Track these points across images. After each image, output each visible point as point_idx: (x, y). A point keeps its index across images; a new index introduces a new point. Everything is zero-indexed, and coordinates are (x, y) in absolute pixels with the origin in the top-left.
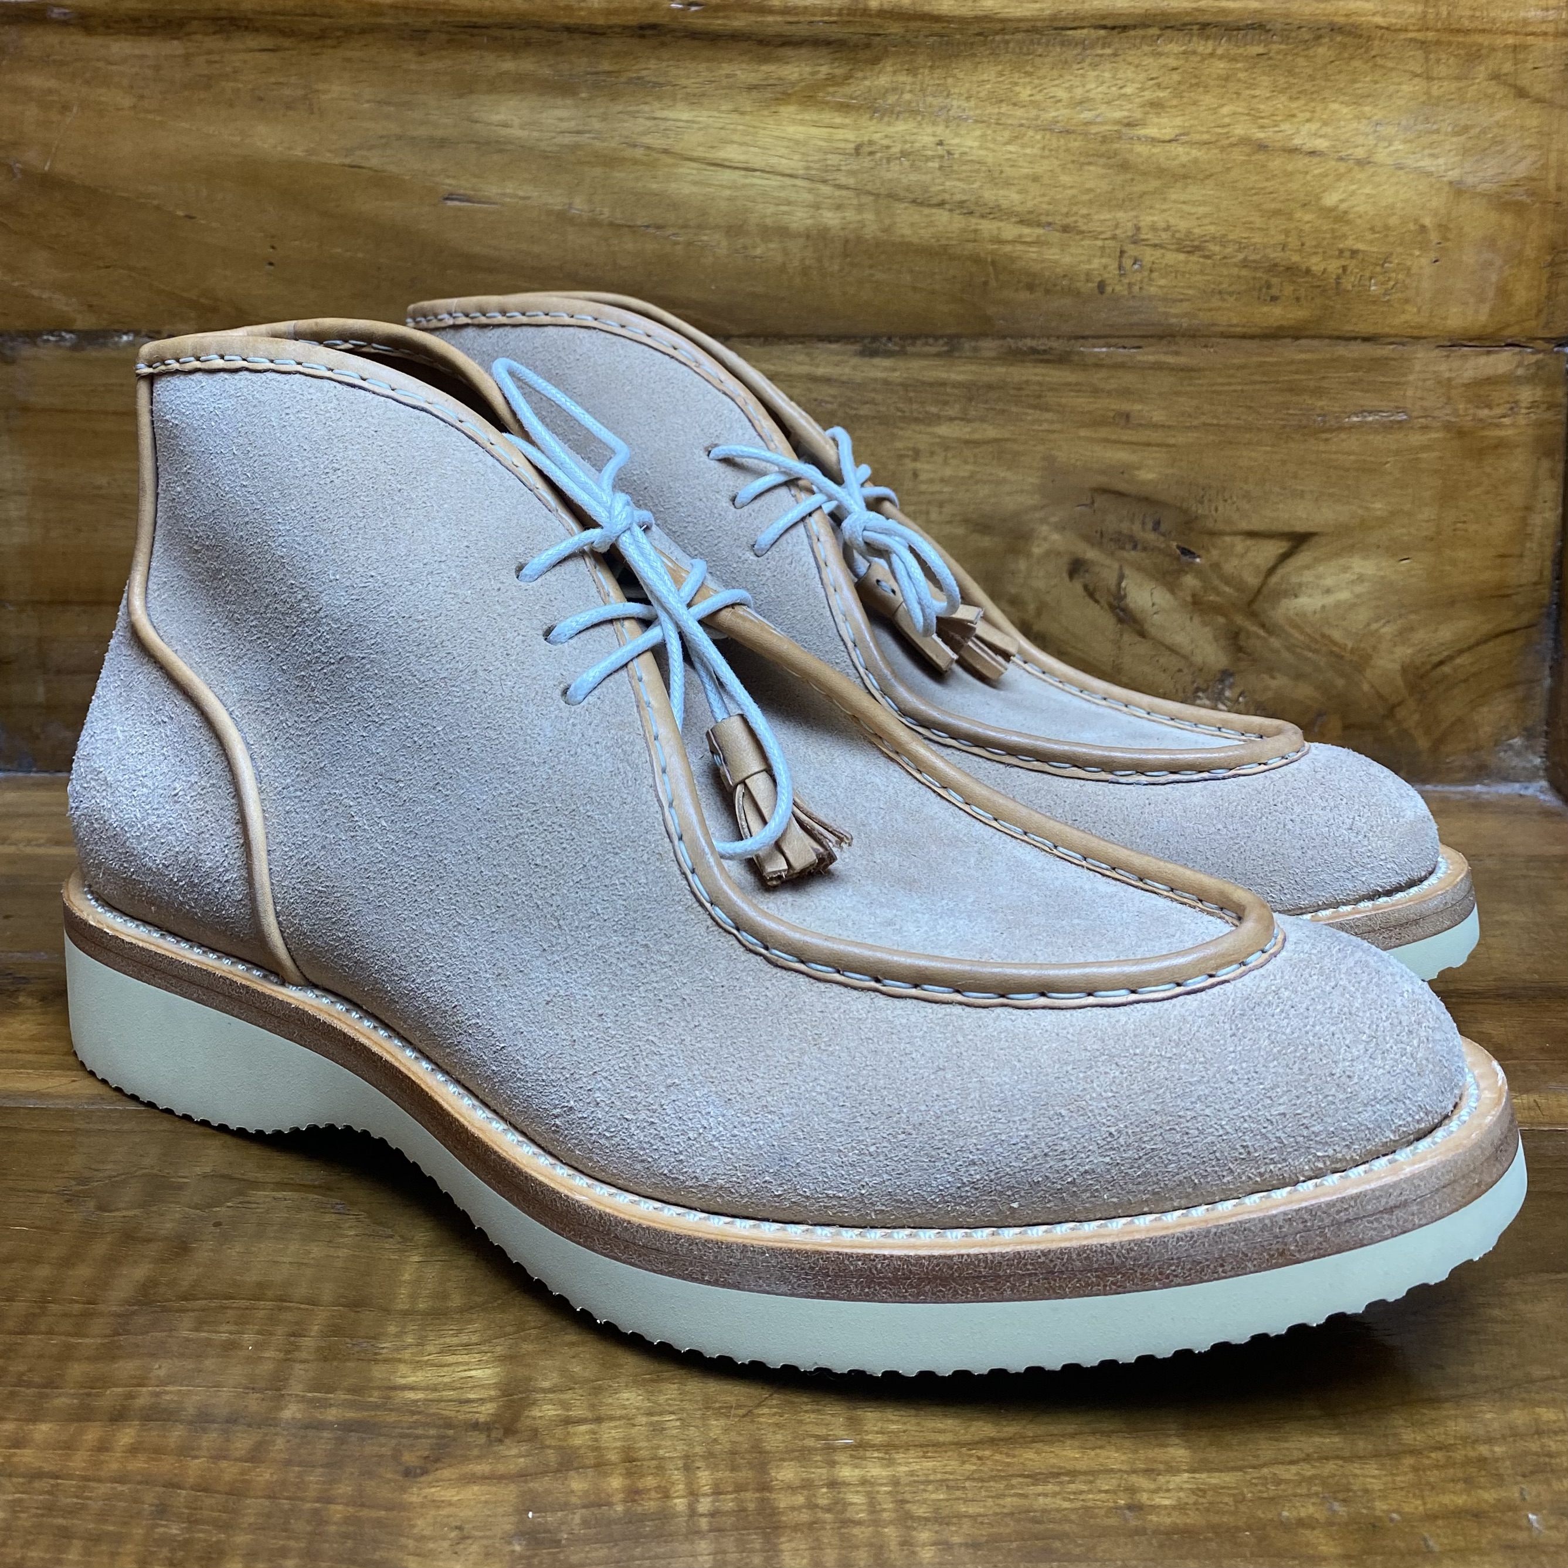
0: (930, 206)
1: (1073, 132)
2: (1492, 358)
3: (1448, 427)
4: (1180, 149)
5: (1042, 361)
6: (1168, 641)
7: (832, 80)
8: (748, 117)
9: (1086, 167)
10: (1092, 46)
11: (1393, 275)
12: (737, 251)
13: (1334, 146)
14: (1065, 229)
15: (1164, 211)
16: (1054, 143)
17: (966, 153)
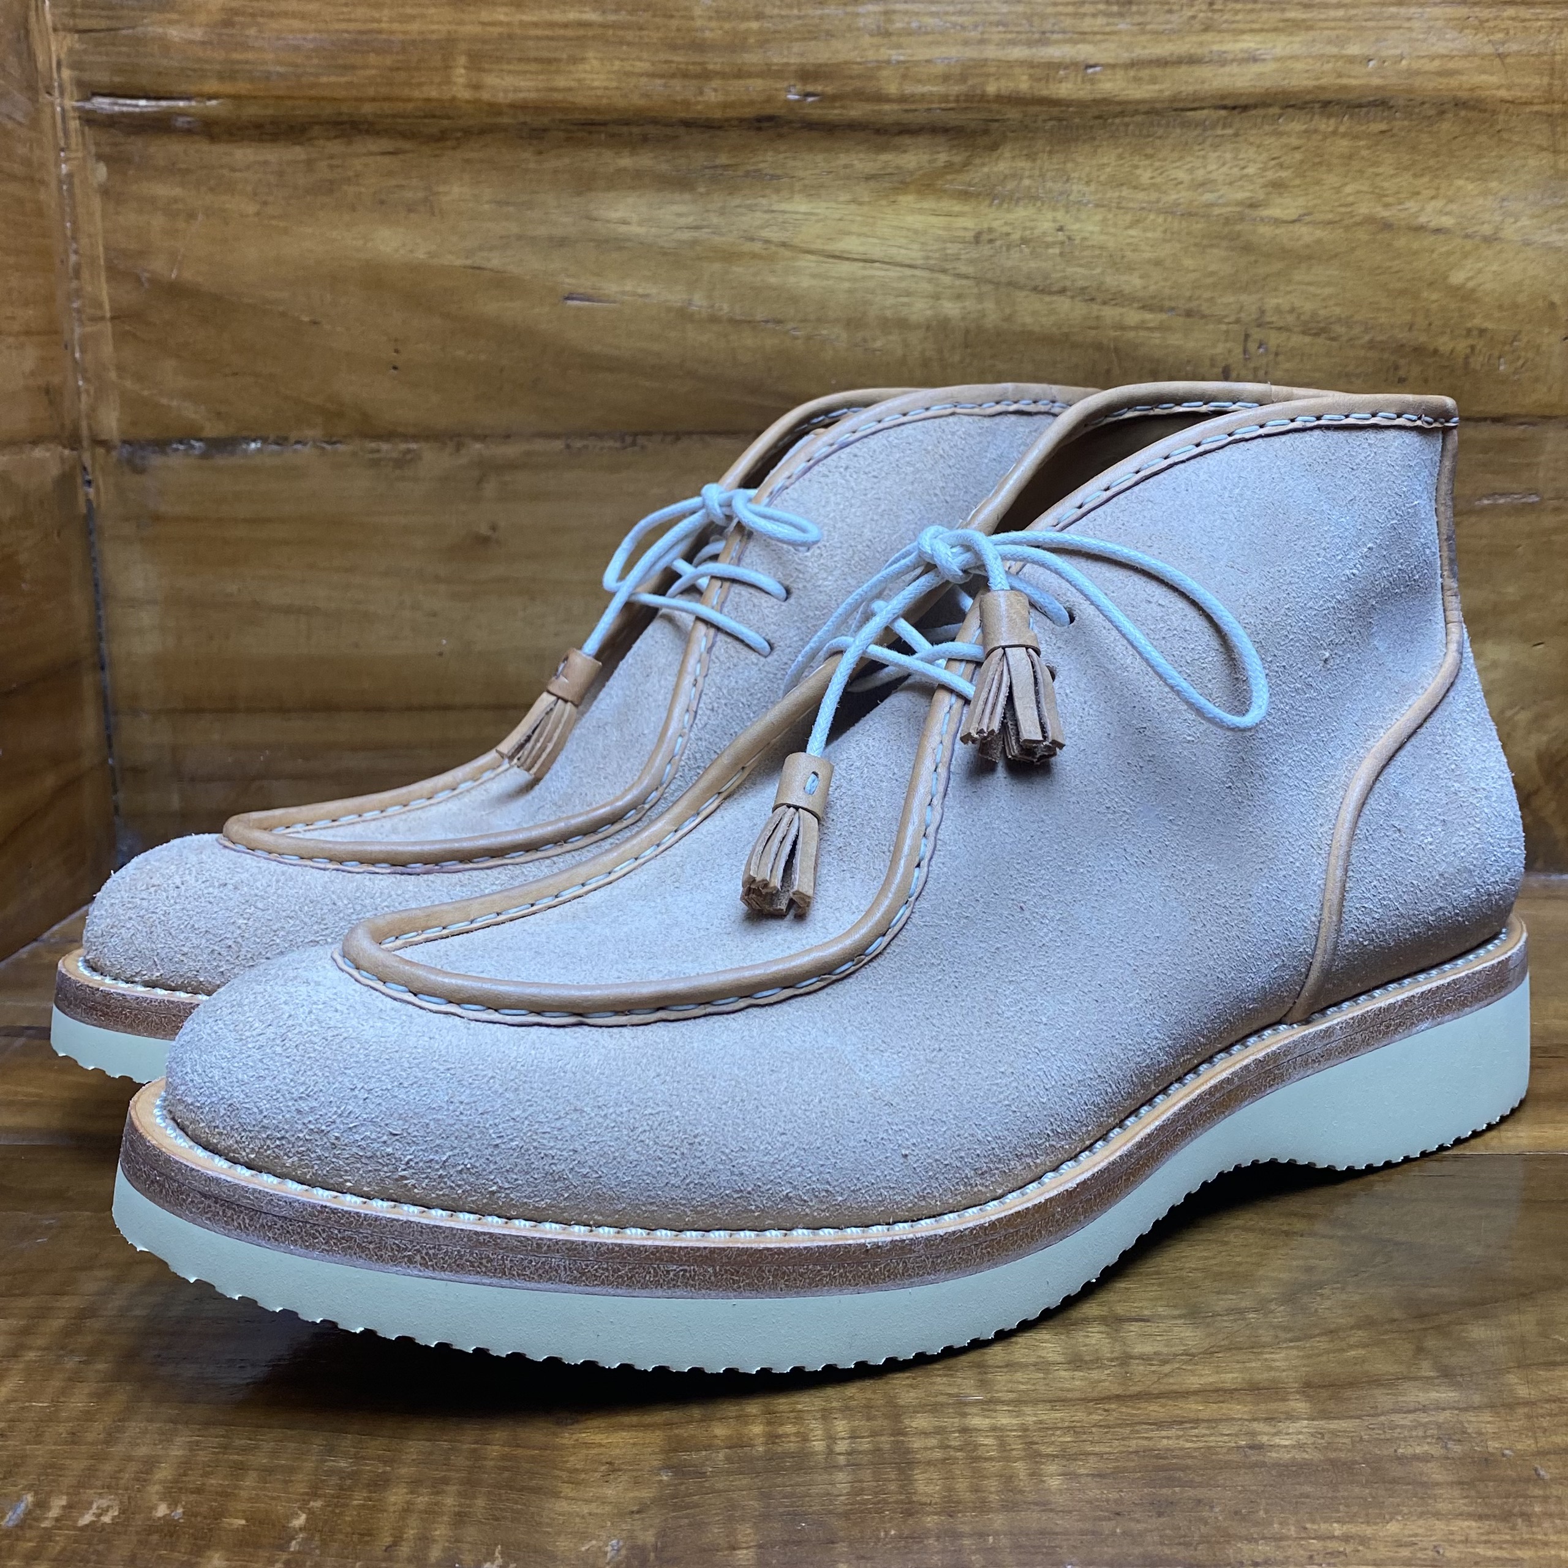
0: (1051, 293)
1: (1196, 214)
4: (1304, 230)
7: (949, 167)
8: (866, 208)
9: (1208, 251)
10: (1213, 126)
11: (1523, 354)
12: (856, 345)
13: (1459, 224)
14: (1189, 314)
15: (1289, 293)
16: (1176, 227)
17: (1084, 239)
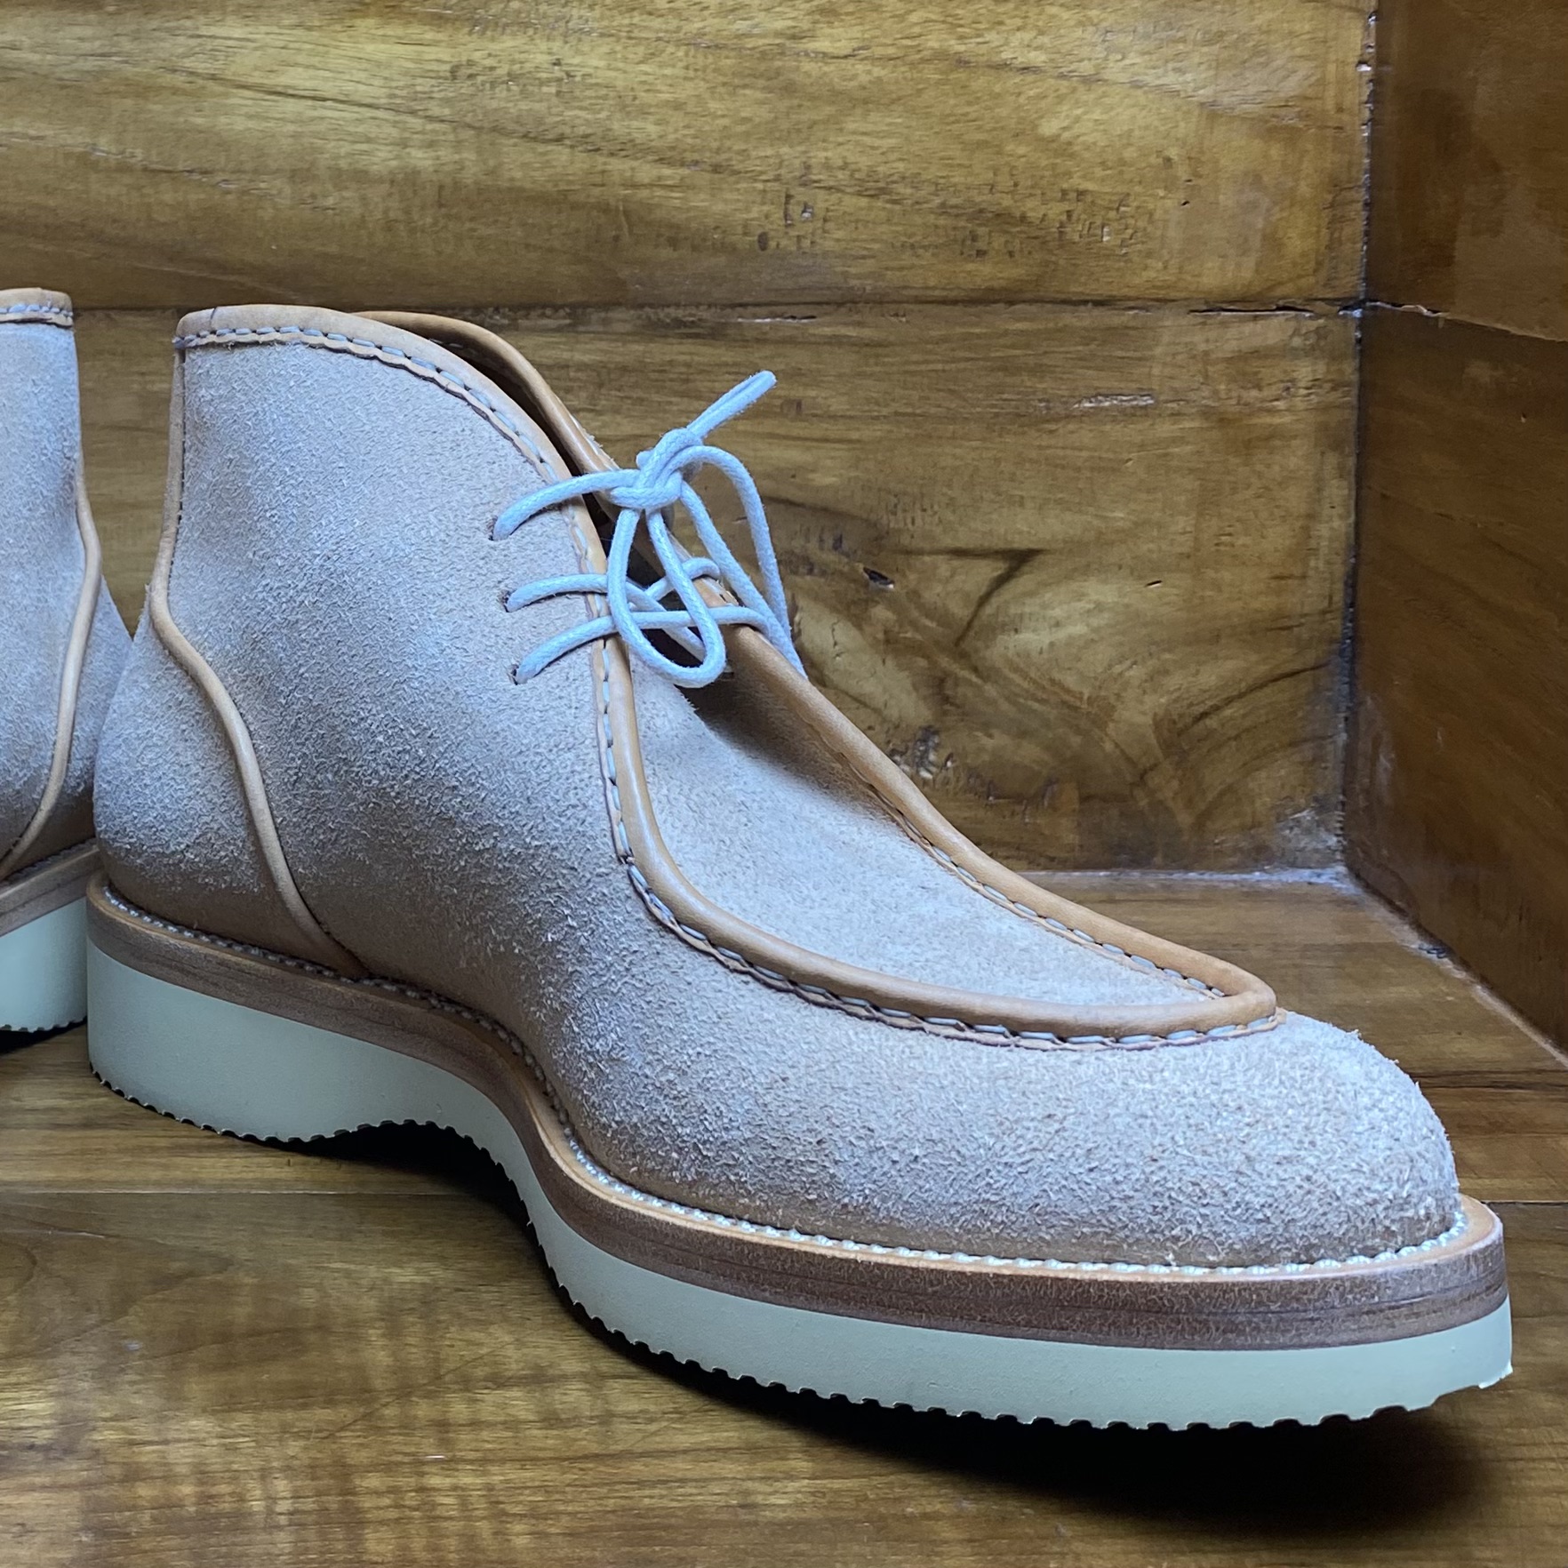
0: (545, 141)
1: (725, 47)
2: (1259, 325)
3: (1206, 413)
4: (860, 67)
5: (689, 336)
6: (854, 691)
8: (316, 34)
9: (742, 92)
11: (1132, 221)
12: (303, 201)
13: (1052, 60)
14: (716, 169)
15: (840, 144)
16: (700, 61)
17: (590, 75)
